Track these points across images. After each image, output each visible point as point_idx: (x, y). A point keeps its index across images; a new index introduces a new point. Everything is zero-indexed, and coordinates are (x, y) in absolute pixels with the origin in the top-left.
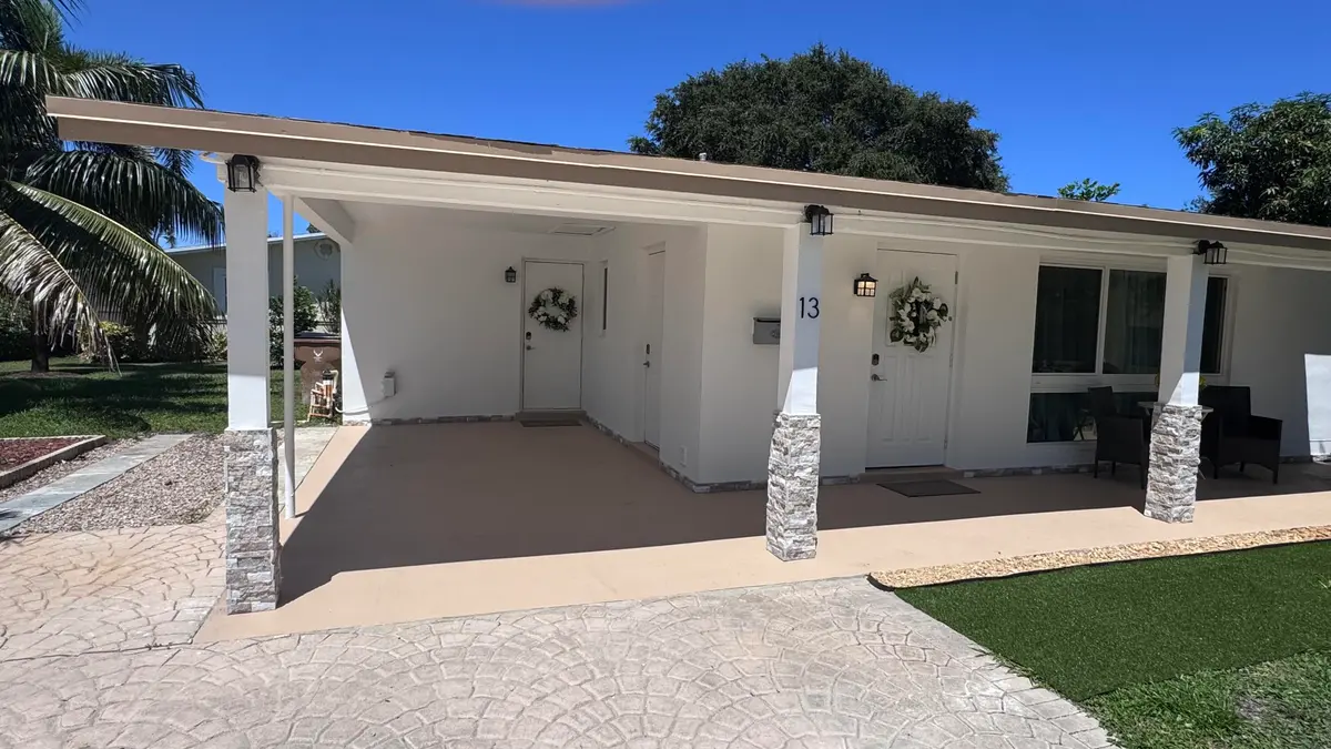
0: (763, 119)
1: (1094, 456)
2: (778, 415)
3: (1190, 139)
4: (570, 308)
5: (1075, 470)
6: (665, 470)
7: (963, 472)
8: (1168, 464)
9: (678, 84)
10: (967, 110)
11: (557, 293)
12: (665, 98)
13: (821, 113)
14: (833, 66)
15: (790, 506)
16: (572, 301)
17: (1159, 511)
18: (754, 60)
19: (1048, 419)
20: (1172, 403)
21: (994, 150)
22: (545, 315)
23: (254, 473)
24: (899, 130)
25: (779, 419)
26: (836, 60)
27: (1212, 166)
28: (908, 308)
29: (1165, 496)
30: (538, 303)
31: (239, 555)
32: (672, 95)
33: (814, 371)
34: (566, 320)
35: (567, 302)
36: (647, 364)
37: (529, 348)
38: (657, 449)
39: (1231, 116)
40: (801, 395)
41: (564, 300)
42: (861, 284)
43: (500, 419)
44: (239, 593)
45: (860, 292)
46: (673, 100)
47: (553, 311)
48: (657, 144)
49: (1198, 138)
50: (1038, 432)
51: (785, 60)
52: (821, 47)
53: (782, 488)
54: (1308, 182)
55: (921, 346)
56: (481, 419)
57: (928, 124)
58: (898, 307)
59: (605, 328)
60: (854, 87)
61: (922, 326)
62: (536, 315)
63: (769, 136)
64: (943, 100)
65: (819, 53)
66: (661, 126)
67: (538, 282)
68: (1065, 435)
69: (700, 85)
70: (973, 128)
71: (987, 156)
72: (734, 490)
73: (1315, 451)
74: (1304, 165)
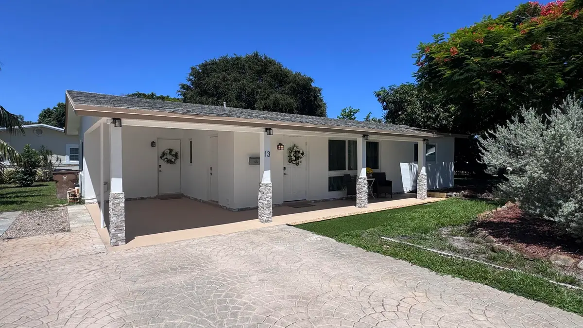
0: (236, 80)
1: (346, 194)
2: (260, 183)
3: (378, 95)
4: (176, 155)
5: (342, 199)
6: (221, 207)
7: (311, 201)
8: (360, 193)
9: (200, 63)
10: (310, 80)
11: (171, 151)
12: (195, 68)
13: (258, 78)
14: (262, 61)
15: (265, 208)
16: (176, 153)
17: (359, 205)
18: (231, 56)
19: (334, 184)
20: (360, 176)
21: (320, 94)
22: (166, 158)
23: (119, 205)
24: (288, 86)
25: (261, 185)
26: (263, 58)
27: (385, 104)
28: (293, 153)
29: (360, 201)
30: (164, 154)
31: (115, 229)
32: (198, 68)
33: (270, 171)
34: (175, 160)
35: (175, 154)
36: (211, 174)
37: (160, 171)
38: (217, 202)
39: (388, 88)
40: (266, 178)
41: (173, 153)
42: (279, 146)
43: (150, 198)
44: (115, 240)
45: (279, 149)
46: (199, 70)
47: (169, 157)
48: (192, 87)
49: (380, 95)
50: (331, 188)
51: (244, 56)
52: (257, 53)
53: (263, 203)
54: (409, 110)
55: (297, 164)
56: (143, 199)
57: (298, 84)
58: (290, 152)
59: (191, 162)
60: (270, 69)
61: (297, 158)
62: (163, 158)
63: (239, 87)
64: (302, 75)
65: (256, 55)
66: (193, 79)
67: (164, 146)
68: (339, 189)
69: (210, 64)
70: (313, 86)
71: (318, 96)
72: (245, 210)
73: (405, 190)
74: (408, 105)
